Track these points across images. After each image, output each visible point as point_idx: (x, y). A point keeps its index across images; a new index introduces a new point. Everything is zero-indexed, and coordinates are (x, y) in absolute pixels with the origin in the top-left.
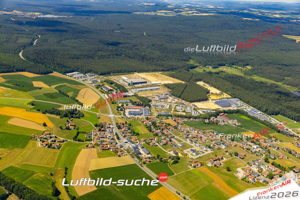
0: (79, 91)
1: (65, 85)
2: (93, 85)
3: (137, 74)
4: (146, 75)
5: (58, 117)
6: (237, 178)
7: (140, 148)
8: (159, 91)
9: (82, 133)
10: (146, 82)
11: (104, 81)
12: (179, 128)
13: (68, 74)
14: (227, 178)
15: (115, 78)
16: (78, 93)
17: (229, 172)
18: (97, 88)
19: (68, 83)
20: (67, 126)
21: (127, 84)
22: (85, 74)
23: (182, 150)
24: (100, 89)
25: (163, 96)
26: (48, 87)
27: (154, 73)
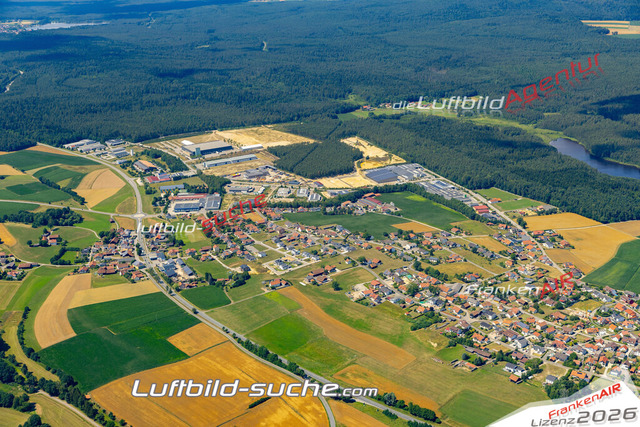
0: (83, 175)
1: (56, 168)
2: (117, 162)
3: (218, 132)
4: (236, 133)
5: (29, 226)
6: (348, 299)
7: (178, 266)
8: (253, 164)
9: (72, 249)
10: (230, 148)
11: (143, 153)
12: (269, 227)
13: (66, 146)
14: (329, 301)
15: (166, 145)
16: (81, 179)
17: (336, 292)
18: (123, 167)
19: (64, 163)
20: (43, 239)
21: (188, 154)
22: (103, 142)
23: (260, 264)
24: (129, 168)
25: (257, 172)
26: (21, 173)
27: (255, 129)
